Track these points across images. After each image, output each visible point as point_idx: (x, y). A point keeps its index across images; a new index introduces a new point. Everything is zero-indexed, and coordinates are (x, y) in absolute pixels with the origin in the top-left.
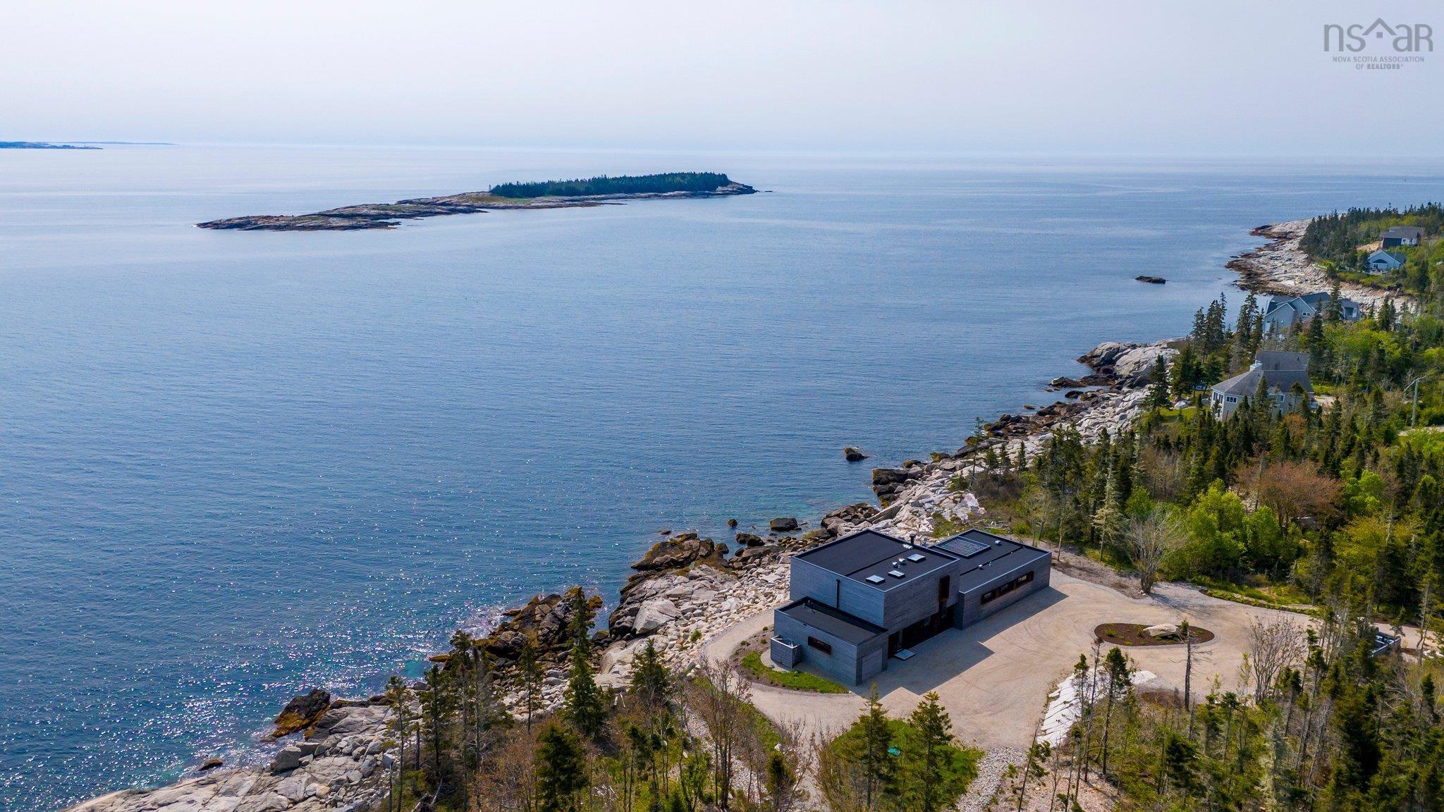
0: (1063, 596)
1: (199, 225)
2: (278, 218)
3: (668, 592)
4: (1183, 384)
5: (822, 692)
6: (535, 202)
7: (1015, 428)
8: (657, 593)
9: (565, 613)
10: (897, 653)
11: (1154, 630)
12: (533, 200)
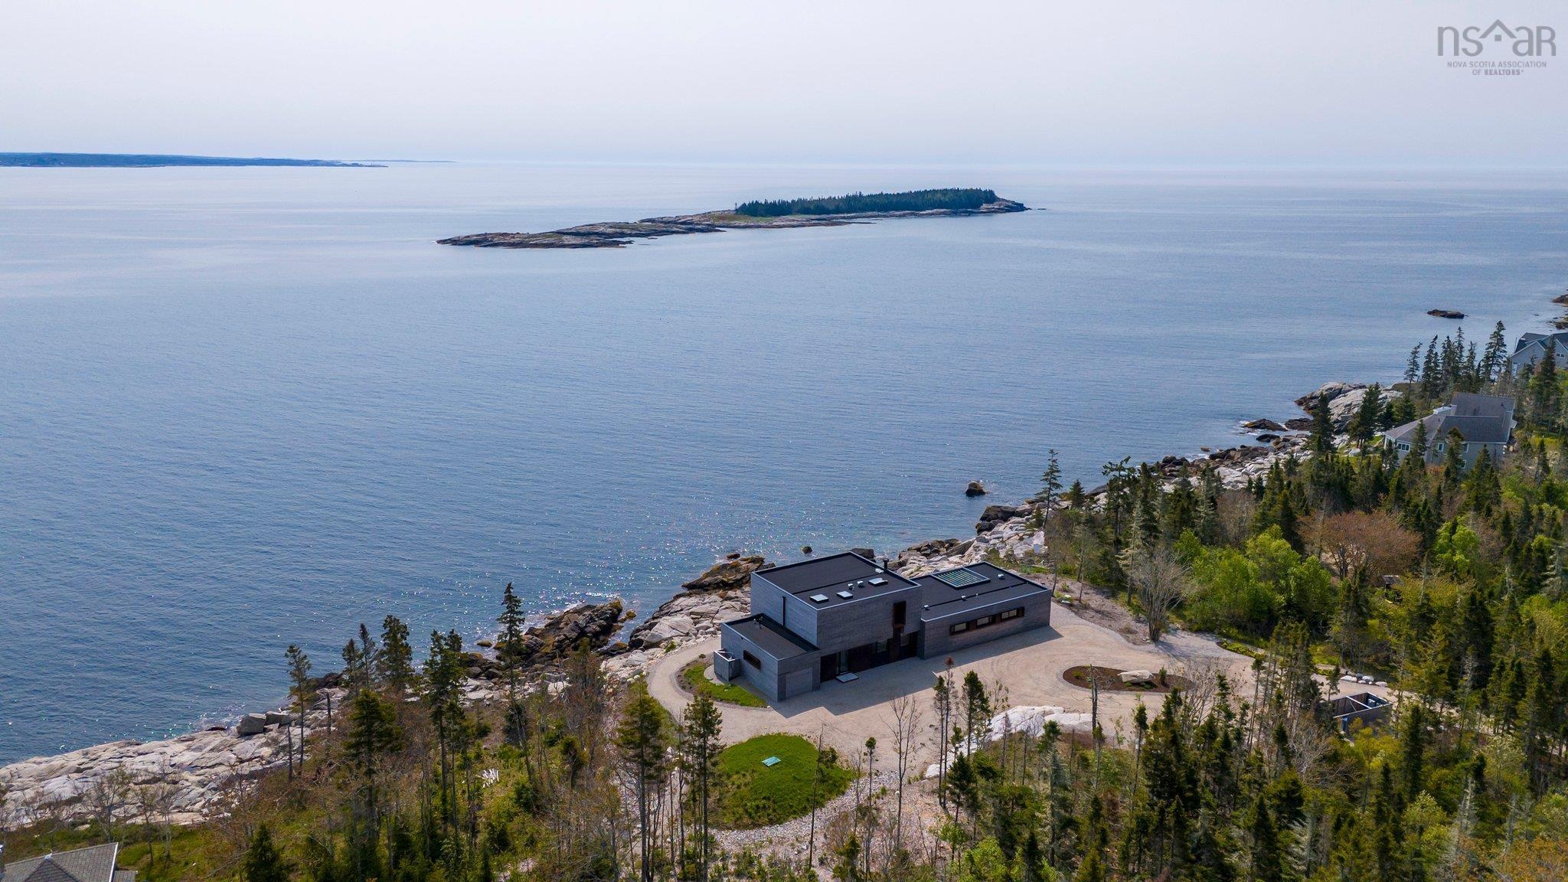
0: (1058, 636)
1: (439, 242)
2: (513, 236)
3: (694, 609)
4: (1361, 429)
5: (742, 705)
6: (777, 221)
7: (1170, 471)
8: (682, 610)
9: (589, 623)
10: (839, 675)
11: (1127, 675)
12: (777, 219)
